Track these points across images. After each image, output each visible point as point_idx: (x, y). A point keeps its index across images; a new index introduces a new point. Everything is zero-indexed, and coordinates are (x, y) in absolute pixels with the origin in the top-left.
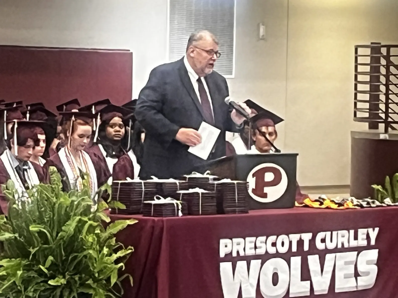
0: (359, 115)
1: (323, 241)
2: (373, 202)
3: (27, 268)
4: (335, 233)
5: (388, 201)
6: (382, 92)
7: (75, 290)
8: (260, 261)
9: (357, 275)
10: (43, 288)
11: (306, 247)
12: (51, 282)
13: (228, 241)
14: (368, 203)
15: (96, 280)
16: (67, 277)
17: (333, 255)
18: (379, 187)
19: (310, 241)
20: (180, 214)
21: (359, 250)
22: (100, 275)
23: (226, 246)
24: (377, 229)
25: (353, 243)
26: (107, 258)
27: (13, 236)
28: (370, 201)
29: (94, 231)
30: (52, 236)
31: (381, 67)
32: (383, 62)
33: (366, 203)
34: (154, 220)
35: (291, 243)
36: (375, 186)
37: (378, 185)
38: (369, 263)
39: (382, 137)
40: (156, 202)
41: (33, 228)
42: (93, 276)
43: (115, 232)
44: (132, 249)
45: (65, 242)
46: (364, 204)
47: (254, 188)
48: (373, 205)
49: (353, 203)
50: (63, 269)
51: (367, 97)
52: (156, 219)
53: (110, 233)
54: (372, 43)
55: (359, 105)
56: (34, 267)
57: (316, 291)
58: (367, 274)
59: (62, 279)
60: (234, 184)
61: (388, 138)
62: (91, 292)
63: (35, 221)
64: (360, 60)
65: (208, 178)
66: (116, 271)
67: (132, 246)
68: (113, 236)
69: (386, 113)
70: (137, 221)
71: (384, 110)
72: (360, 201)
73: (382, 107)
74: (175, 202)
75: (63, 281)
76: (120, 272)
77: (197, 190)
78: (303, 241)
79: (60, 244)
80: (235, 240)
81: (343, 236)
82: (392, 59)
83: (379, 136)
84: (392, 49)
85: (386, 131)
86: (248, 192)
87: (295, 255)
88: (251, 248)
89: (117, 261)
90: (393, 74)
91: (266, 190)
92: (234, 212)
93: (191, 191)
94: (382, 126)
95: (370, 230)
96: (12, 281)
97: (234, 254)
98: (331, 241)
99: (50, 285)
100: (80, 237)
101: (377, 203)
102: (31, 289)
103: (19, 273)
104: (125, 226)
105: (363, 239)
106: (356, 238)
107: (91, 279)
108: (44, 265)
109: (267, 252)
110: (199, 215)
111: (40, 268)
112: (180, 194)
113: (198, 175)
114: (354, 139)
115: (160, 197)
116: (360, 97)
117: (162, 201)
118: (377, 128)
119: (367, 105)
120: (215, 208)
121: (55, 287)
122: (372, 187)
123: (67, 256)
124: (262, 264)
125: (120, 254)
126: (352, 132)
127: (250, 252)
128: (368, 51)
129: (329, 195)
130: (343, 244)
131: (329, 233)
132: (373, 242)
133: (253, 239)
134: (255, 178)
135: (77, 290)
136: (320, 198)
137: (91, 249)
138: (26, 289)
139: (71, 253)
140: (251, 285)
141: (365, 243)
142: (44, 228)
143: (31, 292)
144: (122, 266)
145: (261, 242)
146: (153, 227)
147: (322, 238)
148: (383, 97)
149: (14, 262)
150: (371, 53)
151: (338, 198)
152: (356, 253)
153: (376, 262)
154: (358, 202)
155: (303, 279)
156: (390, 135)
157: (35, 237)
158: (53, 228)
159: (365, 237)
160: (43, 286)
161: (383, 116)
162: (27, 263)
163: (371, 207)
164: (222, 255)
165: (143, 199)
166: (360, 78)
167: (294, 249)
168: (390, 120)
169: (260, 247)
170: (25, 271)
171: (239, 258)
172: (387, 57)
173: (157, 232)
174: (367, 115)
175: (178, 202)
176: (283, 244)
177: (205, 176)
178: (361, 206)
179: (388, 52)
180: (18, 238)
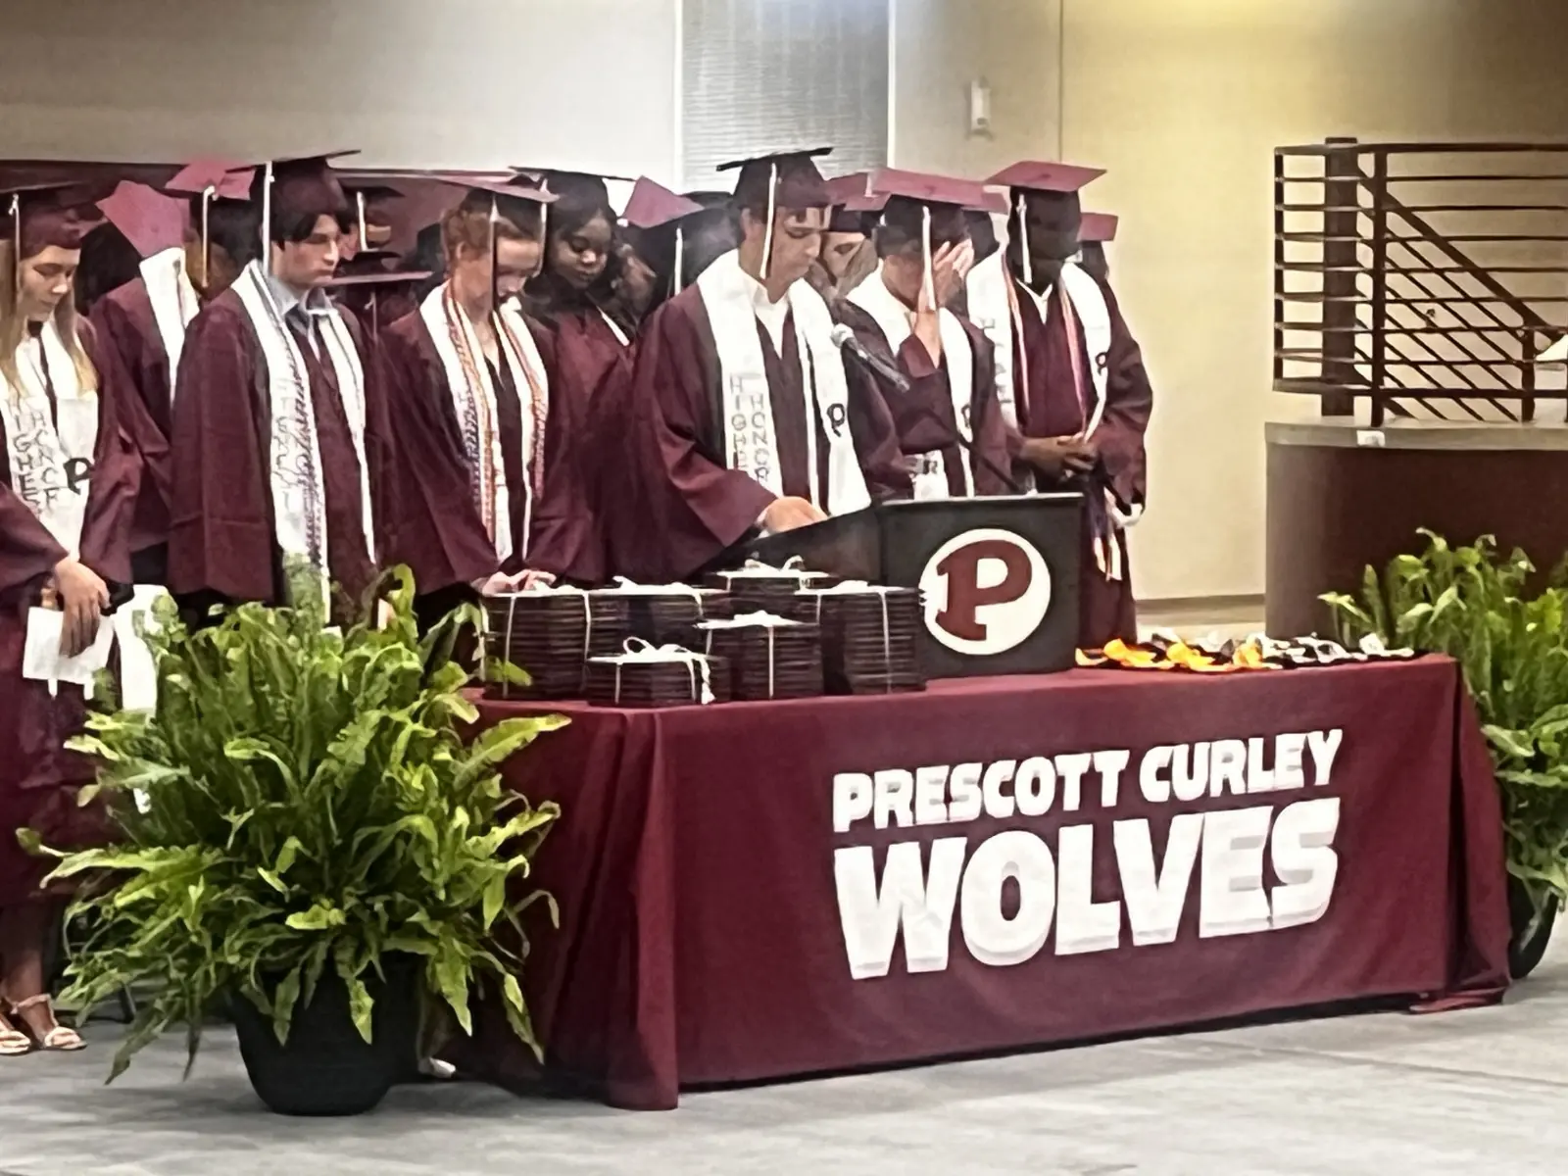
0: (1291, 369)
1: (1164, 774)
2: (1325, 649)
3: (221, 876)
4: (1201, 748)
5: (1373, 644)
6: (1363, 295)
7: (374, 946)
8: (962, 841)
9: (1270, 880)
10: (270, 940)
11: (1109, 797)
12: (296, 921)
13: (860, 780)
14: (1310, 652)
15: (438, 912)
16: (350, 902)
17: (1197, 818)
18: (1345, 600)
19: (1121, 774)
20: (707, 696)
21: (1278, 800)
22: (453, 895)
23: (854, 796)
24: (1336, 736)
25: (1261, 781)
26: (474, 839)
27: (172, 775)
28: (1315, 643)
29: (432, 753)
30: (296, 773)
31: (1361, 217)
32: (1365, 198)
33: (1303, 650)
34: (622, 717)
35: (1060, 781)
36: (1330, 598)
37: (1341, 593)
38: (1308, 841)
39: (1365, 438)
40: (630, 657)
41: (236, 750)
42: (430, 901)
43: (498, 758)
44: (551, 811)
45: (336, 791)
46: (1297, 655)
47: (944, 609)
48: (1323, 658)
49: (1260, 651)
50: (336, 880)
51: (1314, 312)
52: (628, 712)
53: (483, 762)
54: (1329, 140)
55: (1291, 338)
56: (241, 871)
57: (1141, 933)
58: (1305, 876)
59: (329, 910)
60: (877, 596)
61: (1382, 443)
62: (426, 949)
63: (240, 727)
64: (1292, 194)
65: (795, 581)
66: (500, 884)
67: (553, 801)
68: (493, 770)
69: (1378, 362)
70: (566, 722)
71: (1370, 354)
72: (1284, 644)
73: (1364, 343)
74: (688, 657)
75: (336, 916)
76: (515, 886)
77: (761, 618)
78: (1100, 775)
79: (323, 801)
80: (883, 777)
81: (1227, 760)
82: (1392, 188)
83: (1355, 438)
84: (1391, 158)
85: (1377, 421)
86: (923, 624)
87: (1073, 819)
88: (934, 802)
89: (507, 850)
90: (1395, 239)
91: (983, 614)
92: (882, 687)
93: (741, 621)
94: (1363, 406)
95: (1315, 737)
96: (173, 918)
97: (881, 822)
98: (1190, 774)
99: (291, 929)
100: (387, 774)
101: (1339, 652)
102: (233, 942)
103: (195, 892)
104: (531, 737)
105: (1292, 768)
106: (1269, 763)
107: (423, 910)
108: (270, 868)
109: (983, 813)
110: (767, 698)
111: (260, 879)
112: (705, 632)
113: (764, 571)
114: (1273, 448)
115: (644, 642)
116: (1293, 311)
117: (649, 655)
118: (1349, 411)
119: (1315, 340)
120: (818, 677)
121: (309, 937)
122: (1323, 601)
123: (347, 835)
124: (969, 852)
125: (515, 827)
126: (1268, 425)
127: (931, 814)
128: (1317, 165)
129: (1185, 630)
130: (1226, 784)
131: (1182, 750)
132: (1323, 777)
133: (941, 771)
134: (946, 576)
135: (380, 946)
136: (1156, 637)
137: (420, 812)
138: (217, 943)
139: (359, 824)
140: (933, 918)
141: (1297, 780)
142: (272, 749)
143: (232, 953)
144: (520, 868)
145: (968, 782)
146: (619, 742)
147: (1161, 766)
148: (1364, 313)
149: (180, 856)
150: (1328, 172)
151: (1213, 638)
152: (1269, 809)
153: (1330, 840)
154: (1277, 647)
155: (1097, 898)
156: (1390, 433)
157: (243, 775)
158: (300, 747)
159: (1298, 760)
160: (273, 932)
161: (1366, 371)
162: (219, 861)
163: (1318, 664)
164: (841, 824)
165: (587, 650)
166: (1293, 251)
167: (1072, 801)
168: (1389, 384)
169: (964, 799)
170: (215, 887)
171: (895, 833)
172: (1378, 184)
173: (631, 755)
174: (1315, 370)
175: (701, 658)
176: (1036, 786)
177: (786, 572)
178: (1287, 662)
179: (1381, 166)
180: (190, 780)
